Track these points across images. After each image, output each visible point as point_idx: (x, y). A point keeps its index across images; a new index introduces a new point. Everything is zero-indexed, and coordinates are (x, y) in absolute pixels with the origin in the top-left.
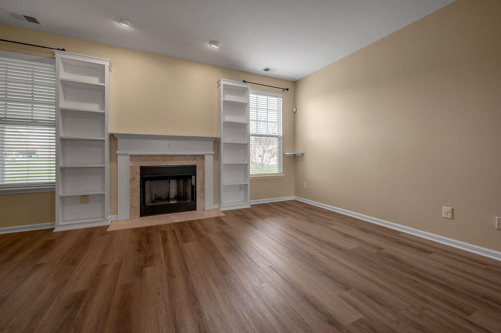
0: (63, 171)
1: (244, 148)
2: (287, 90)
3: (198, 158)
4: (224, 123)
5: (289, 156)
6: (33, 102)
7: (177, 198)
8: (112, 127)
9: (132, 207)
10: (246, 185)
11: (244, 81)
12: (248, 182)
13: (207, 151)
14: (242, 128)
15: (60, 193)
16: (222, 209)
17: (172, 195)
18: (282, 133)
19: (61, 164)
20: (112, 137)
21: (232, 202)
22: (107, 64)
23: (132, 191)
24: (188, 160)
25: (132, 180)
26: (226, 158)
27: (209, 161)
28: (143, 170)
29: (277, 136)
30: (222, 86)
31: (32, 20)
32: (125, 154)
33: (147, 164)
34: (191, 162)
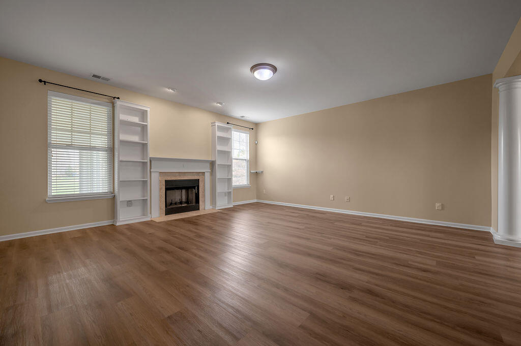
1: (229, 167)
2: (253, 129)
3: (201, 174)
4: (218, 151)
5: (253, 173)
6: (90, 133)
7: (187, 202)
8: (152, 153)
10: (230, 192)
11: (228, 123)
12: (231, 190)
13: (206, 169)
14: (227, 154)
16: (217, 208)
17: (184, 200)
18: (249, 157)
20: (150, 160)
21: (222, 204)
22: (148, 110)
23: (160, 196)
25: (161, 189)
26: (219, 174)
27: (207, 176)
28: (166, 182)
29: (245, 160)
30: (216, 126)
32: (157, 172)
33: (169, 178)
34: (196, 177)
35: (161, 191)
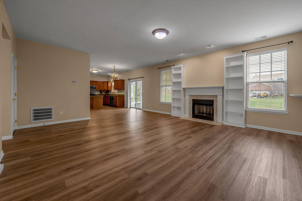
0: (174, 99)
2: (292, 42)
8: (184, 86)
9: (190, 113)
11: (243, 51)
13: (218, 93)
15: (173, 105)
17: (205, 112)
18: (286, 79)
19: (173, 97)
20: (184, 89)
23: (190, 108)
24: (210, 97)
25: (190, 104)
27: (220, 98)
28: (194, 101)
29: (282, 82)
31: (167, 61)
32: (188, 95)
33: (194, 98)
34: (211, 98)
35: (190, 105)
